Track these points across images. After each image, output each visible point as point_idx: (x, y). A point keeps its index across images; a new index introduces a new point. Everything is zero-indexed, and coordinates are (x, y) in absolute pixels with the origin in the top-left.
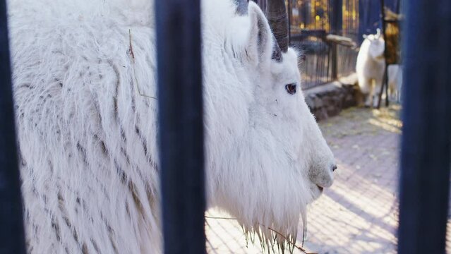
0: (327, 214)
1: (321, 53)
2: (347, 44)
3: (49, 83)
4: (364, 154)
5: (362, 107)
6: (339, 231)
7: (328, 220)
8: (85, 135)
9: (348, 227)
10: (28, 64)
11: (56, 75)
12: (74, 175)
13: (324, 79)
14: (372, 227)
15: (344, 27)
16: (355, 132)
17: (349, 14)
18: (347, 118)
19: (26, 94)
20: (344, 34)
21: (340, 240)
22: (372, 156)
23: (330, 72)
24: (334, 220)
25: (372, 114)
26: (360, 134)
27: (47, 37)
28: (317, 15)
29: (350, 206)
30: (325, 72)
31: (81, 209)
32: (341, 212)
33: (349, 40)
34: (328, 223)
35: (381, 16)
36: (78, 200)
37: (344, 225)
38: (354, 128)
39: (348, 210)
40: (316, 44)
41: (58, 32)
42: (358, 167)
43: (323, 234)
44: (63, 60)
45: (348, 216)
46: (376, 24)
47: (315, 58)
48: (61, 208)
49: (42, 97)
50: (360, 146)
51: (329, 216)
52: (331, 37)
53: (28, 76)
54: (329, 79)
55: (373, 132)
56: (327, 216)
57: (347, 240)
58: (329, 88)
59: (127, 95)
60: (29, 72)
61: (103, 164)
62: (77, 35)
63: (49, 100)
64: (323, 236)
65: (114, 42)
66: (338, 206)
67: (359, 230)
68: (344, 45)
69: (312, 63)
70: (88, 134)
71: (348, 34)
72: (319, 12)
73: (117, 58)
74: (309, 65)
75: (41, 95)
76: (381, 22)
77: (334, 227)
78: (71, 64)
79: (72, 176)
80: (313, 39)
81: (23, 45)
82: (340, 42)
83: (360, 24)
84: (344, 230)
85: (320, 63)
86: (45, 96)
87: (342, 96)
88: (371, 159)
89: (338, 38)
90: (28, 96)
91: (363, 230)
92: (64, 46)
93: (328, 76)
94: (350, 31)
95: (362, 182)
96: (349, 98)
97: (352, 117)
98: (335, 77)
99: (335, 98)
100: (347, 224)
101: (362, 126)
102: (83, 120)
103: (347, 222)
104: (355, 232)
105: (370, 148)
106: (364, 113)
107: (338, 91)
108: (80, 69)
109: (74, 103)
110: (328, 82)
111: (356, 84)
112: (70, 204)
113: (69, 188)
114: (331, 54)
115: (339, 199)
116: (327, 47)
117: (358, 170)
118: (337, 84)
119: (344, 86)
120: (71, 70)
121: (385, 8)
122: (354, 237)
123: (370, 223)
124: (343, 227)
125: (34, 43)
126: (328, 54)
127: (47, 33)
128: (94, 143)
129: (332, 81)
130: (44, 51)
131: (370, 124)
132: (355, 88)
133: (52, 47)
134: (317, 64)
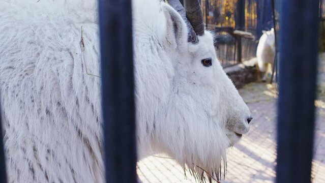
0: (234, 160)
1: (230, 44)
2: (248, 37)
3: (26, 65)
4: (261, 116)
5: (260, 82)
6: (243, 172)
7: (235, 164)
8: (51, 102)
9: (250, 169)
10: (11, 52)
11: (31, 59)
12: (45, 133)
13: (232, 62)
14: (266, 169)
15: (246, 25)
16: (254, 100)
17: (250, 15)
18: (249, 90)
19: (10, 73)
20: (246, 30)
21: (243, 179)
22: (267, 118)
23: (236, 57)
24: (239, 164)
25: (266, 87)
26: (258, 102)
27: (25, 31)
28: (227, 16)
29: (251, 154)
30: (233, 57)
31: (51, 157)
32: (244, 159)
33: (250, 34)
34: (235, 167)
35: (272, 17)
36: (48, 151)
37: (247, 168)
38: (254, 98)
39: (249, 157)
40: (226, 37)
41: (32, 28)
42: (257, 126)
43: (232, 174)
44: (36, 49)
45: (249, 161)
46: (269, 23)
47: (225, 47)
48: (36, 157)
49: (21, 75)
50: (258, 110)
51: (236, 161)
52: (236, 32)
53: (12, 61)
54: (236, 62)
55: (267, 100)
56: (234, 162)
57: (248, 178)
58: (235, 69)
59: (79, 74)
60: (12, 58)
61: (65, 124)
62: (45, 30)
63: (26, 77)
64: (231, 176)
65: (71, 35)
66: (243, 154)
67: (257, 171)
68: (246, 38)
69: (223, 51)
70: (53, 102)
71: (250, 30)
72: (228, 14)
73: (73, 47)
74: (221, 52)
75: (20, 74)
76: (272, 21)
77: (239, 169)
78: (41, 52)
79: (44, 133)
80: (224, 33)
81: (8, 38)
82: (243, 36)
83: (258, 23)
84: (246, 172)
85: (229, 51)
86: (24, 75)
87: (245, 74)
88: (266, 120)
89: (242, 33)
90: (11, 74)
91: (260, 172)
92: (36, 39)
93: (234, 60)
94: (250, 28)
95: (259, 136)
96: (250, 76)
97: (252, 90)
98: (240, 61)
99: (240, 76)
100: (248, 167)
101: (259, 96)
102: (49, 92)
103: (249, 165)
104: (255, 172)
105: (265, 112)
106: (261, 86)
107: (243, 71)
108: (48, 56)
109: (43, 80)
110: (235, 65)
111: (256, 66)
112: (42, 154)
113: (41, 142)
114: (237, 44)
115: (243, 149)
116: (234, 39)
117: (256, 128)
118: (241, 66)
119: (246, 67)
120: (41, 56)
121: (275, 11)
122: (254, 176)
123: (265, 167)
124: (246, 169)
125: (14, 37)
126: (235, 44)
127: (24, 29)
128: (57, 109)
129: (237, 64)
130: (22, 42)
131: (265, 94)
132: (254, 68)
133: (28, 39)
134: (227, 52)
